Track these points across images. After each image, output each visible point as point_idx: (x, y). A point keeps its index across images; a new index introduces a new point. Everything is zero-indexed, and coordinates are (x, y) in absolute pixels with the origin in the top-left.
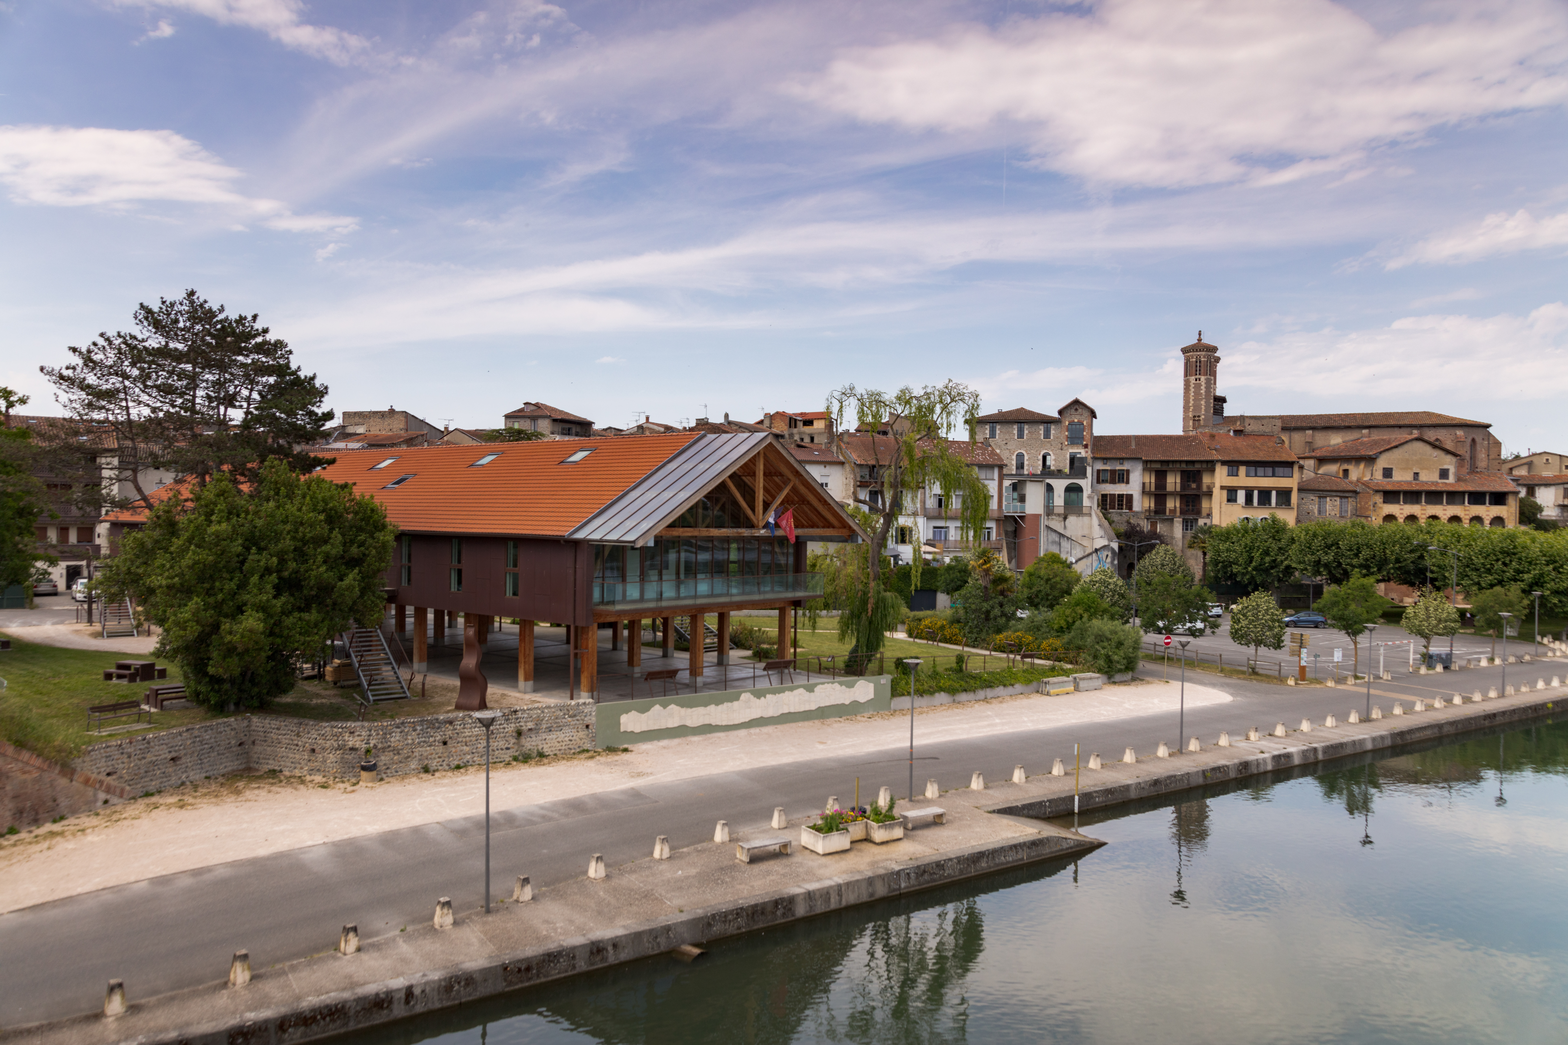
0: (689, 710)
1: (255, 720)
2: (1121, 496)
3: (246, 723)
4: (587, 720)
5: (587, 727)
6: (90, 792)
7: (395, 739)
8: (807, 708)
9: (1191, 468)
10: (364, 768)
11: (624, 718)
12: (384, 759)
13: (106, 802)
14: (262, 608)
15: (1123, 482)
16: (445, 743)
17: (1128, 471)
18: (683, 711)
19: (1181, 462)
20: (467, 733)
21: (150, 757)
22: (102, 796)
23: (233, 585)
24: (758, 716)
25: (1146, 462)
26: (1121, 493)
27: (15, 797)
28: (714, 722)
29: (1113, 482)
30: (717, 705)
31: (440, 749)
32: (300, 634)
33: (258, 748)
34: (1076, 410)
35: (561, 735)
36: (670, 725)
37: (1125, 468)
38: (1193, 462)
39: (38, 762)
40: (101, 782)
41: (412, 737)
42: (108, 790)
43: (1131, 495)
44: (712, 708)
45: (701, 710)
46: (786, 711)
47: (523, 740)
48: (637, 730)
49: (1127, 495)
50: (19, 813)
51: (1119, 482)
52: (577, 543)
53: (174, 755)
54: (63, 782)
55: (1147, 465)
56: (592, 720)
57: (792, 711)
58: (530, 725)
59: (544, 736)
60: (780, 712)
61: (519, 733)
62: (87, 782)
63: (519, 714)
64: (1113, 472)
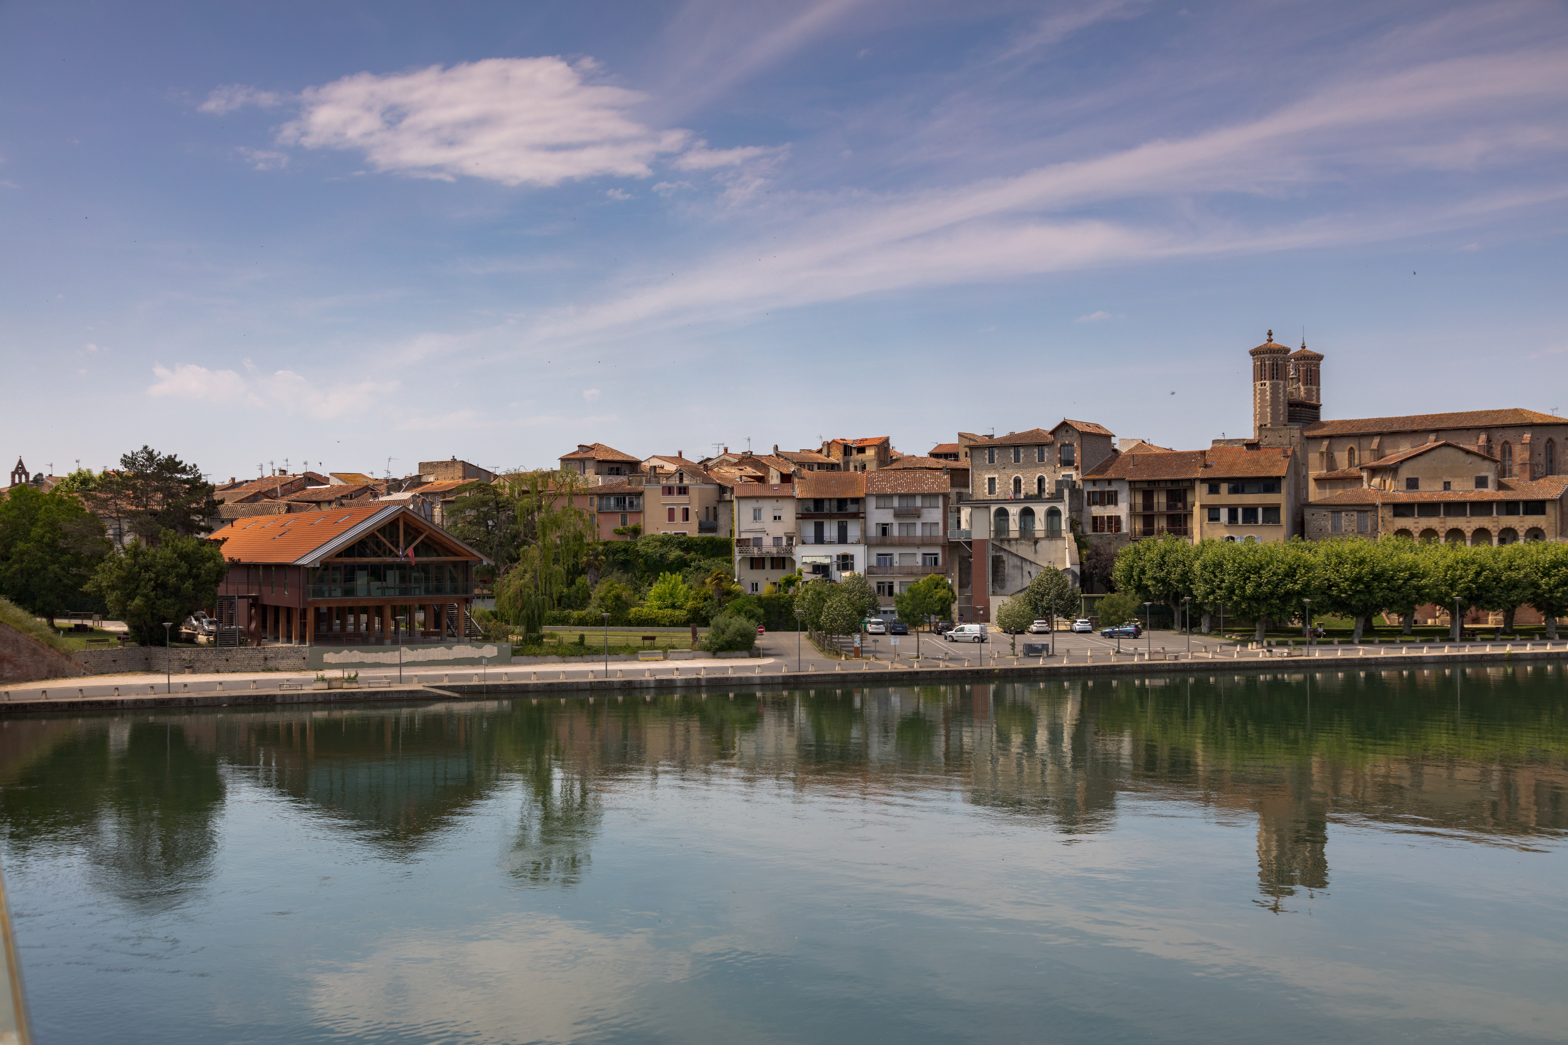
0: (366, 654)
1: (153, 648)
2: (1109, 518)
3: (149, 650)
4: (304, 655)
5: (304, 658)
6: (78, 669)
7: (203, 656)
8: (447, 658)
9: (1174, 487)
10: (187, 667)
11: (325, 656)
12: (197, 665)
13: (84, 674)
14: (145, 596)
15: (1112, 503)
16: (227, 660)
17: (1116, 492)
18: (362, 654)
19: (1166, 481)
20: (239, 656)
21: (103, 658)
22: (83, 671)
23: (134, 586)
24: (412, 660)
25: (1130, 482)
26: (1110, 515)
27: (48, 665)
28: (382, 661)
29: (1102, 503)
30: (384, 652)
31: (225, 662)
32: (164, 608)
33: (153, 661)
34: (1067, 431)
35: (289, 662)
36: (354, 661)
37: (1113, 489)
38: (1178, 481)
39: (57, 653)
40: (82, 665)
41: (211, 656)
42: (85, 669)
43: (1119, 517)
44: (381, 654)
45: (374, 655)
46: (431, 659)
47: (268, 662)
48: (333, 662)
49: (1115, 516)
50: (50, 672)
51: (1109, 503)
52: (299, 567)
53: (114, 659)
54: (67, 663)
55: (1133, 485)
56: (307, 655)
57: (436, 659)
58: (272, 655)
59: (280, 661)
60: (428, 659)
61: (266, 659)
62: (76, 664)
63: (266, 650)
64: (1102, 493)
